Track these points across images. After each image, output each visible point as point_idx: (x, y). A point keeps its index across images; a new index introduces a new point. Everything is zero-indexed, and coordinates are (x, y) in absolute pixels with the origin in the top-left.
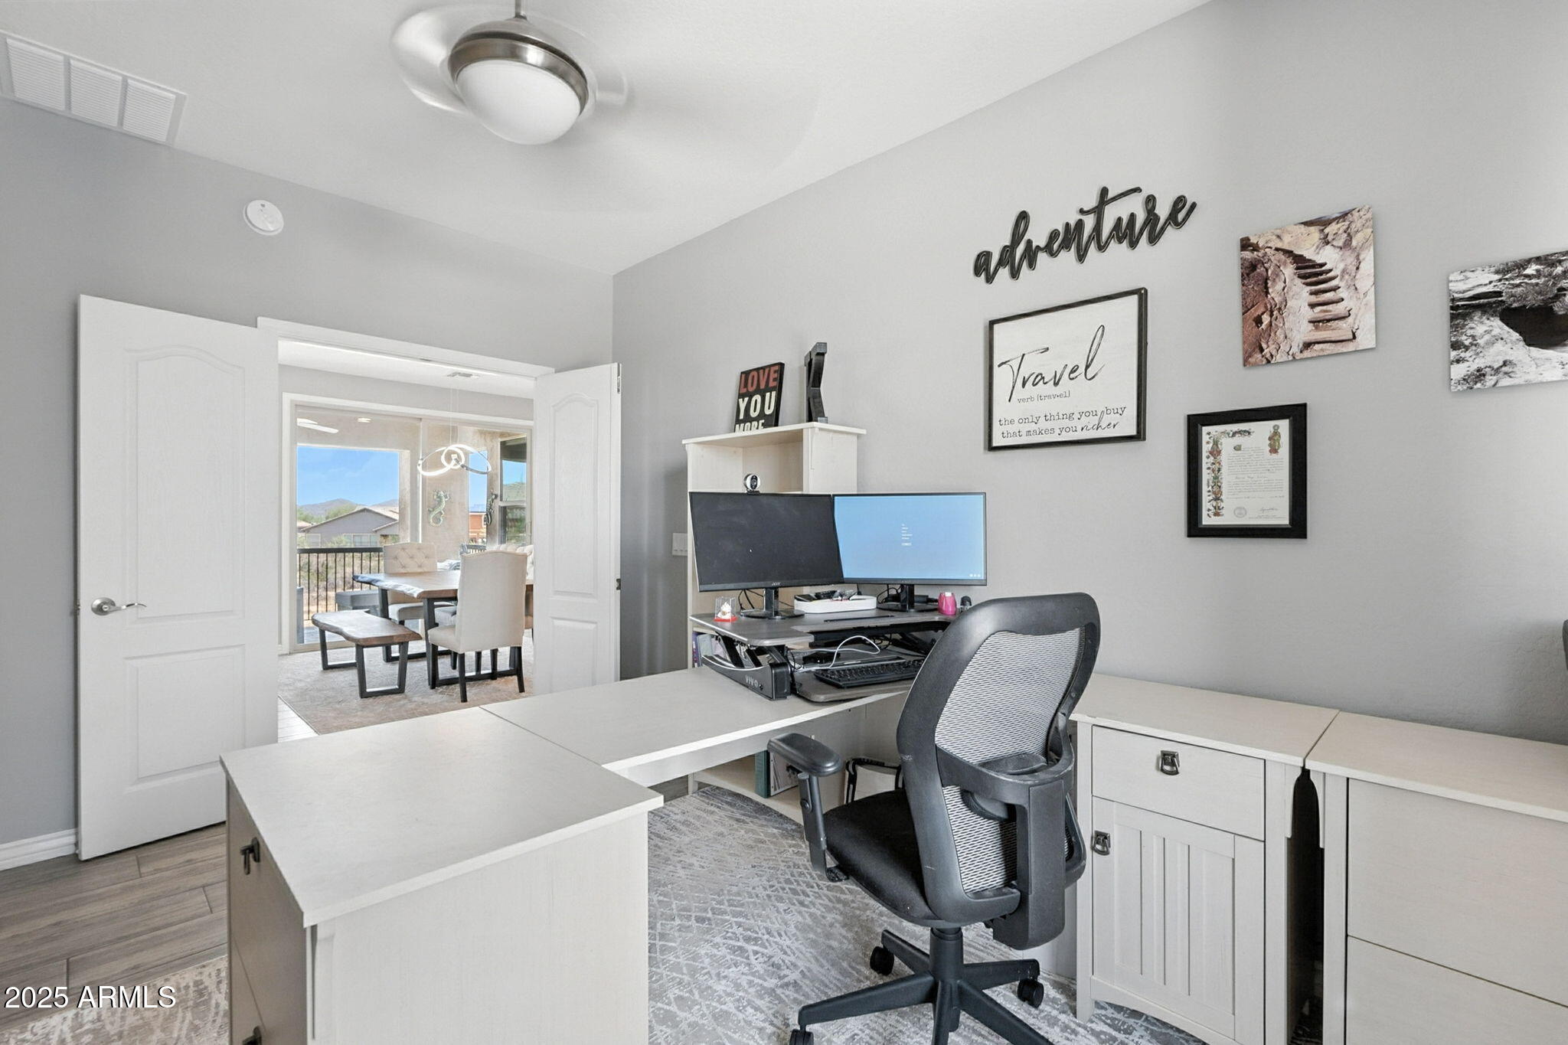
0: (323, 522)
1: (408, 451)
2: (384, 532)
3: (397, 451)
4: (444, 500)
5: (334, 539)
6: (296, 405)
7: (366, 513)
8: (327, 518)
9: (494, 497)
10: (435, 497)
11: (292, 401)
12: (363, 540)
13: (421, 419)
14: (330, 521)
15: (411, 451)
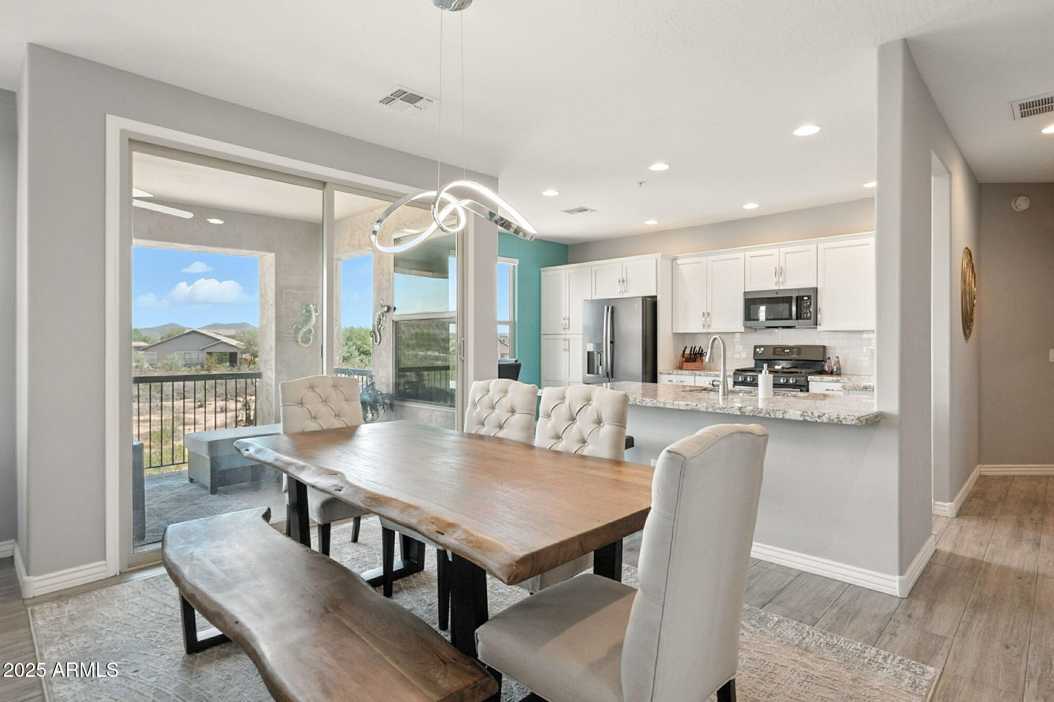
0: (159, 342)
1: (273, 254)
2: (210, 350)
3: (256, 254)
4: (314, 314)
5: (168, 356)
6: (130, 140)
7: (194, 335)
8: (162, 339)
9: (386, 309)
10: (304, 311)
11: (123, 132)
12: (192, 357)
13: (325, 183)
14: (165, 341)
15: (276, 254)
